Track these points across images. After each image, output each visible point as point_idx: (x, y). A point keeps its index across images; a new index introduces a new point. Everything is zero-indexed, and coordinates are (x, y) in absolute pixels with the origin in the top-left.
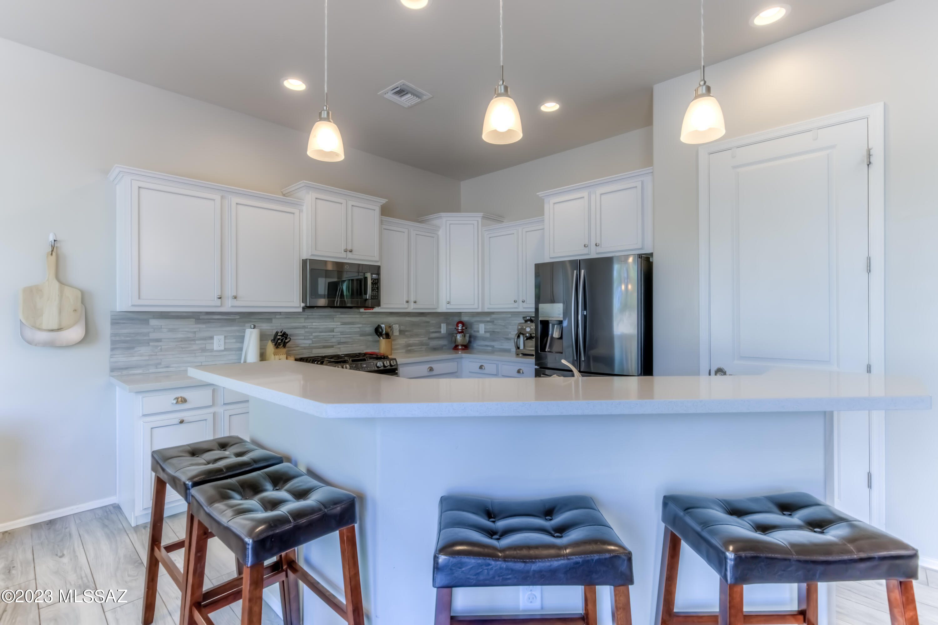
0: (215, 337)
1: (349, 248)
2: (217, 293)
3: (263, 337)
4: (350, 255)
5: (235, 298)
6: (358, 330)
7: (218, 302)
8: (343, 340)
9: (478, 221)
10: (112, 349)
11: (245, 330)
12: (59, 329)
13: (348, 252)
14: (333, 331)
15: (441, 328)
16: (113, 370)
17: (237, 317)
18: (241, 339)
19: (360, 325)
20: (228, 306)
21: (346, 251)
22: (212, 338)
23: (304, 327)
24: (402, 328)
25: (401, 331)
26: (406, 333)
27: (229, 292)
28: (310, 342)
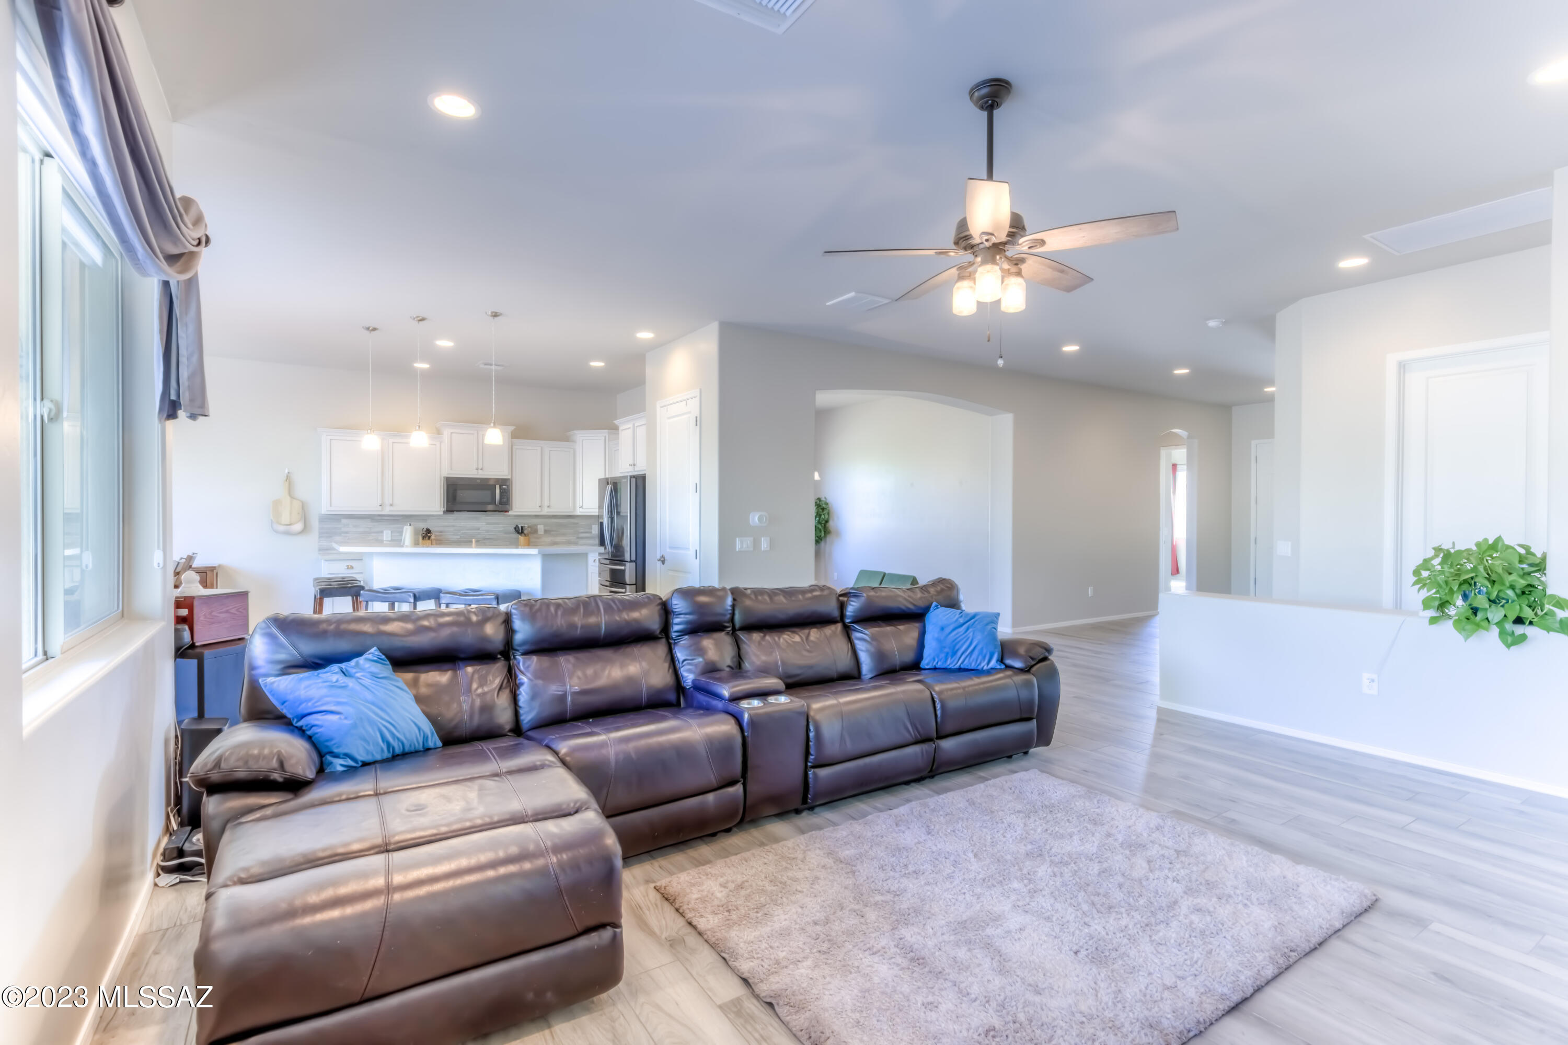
0: (385, 532)
1: (480, 467)
2: (380, 502)
3: (416, 532)
4: (480, 472)
5: (391, 505)
6: (502, 529)
7: (380, 508)
8: (487, 537)
9: (605, 437)
10: (319, 537)
11: (403, 528)
12: (290, 525)
13: (480, 471)
14: (479, 530)
15: (592, 529)
16: (320, 550)
17: (401, 518)
18: (401, 533)
19: (505, 525)
20: (387, 511)
21: (477, 469)
22: (382, 532)
23: (453, 526)
24: (547, 528)
25: (546, 531)
26: (552, 533)
27: (388, 501)
28: (458, 537)
